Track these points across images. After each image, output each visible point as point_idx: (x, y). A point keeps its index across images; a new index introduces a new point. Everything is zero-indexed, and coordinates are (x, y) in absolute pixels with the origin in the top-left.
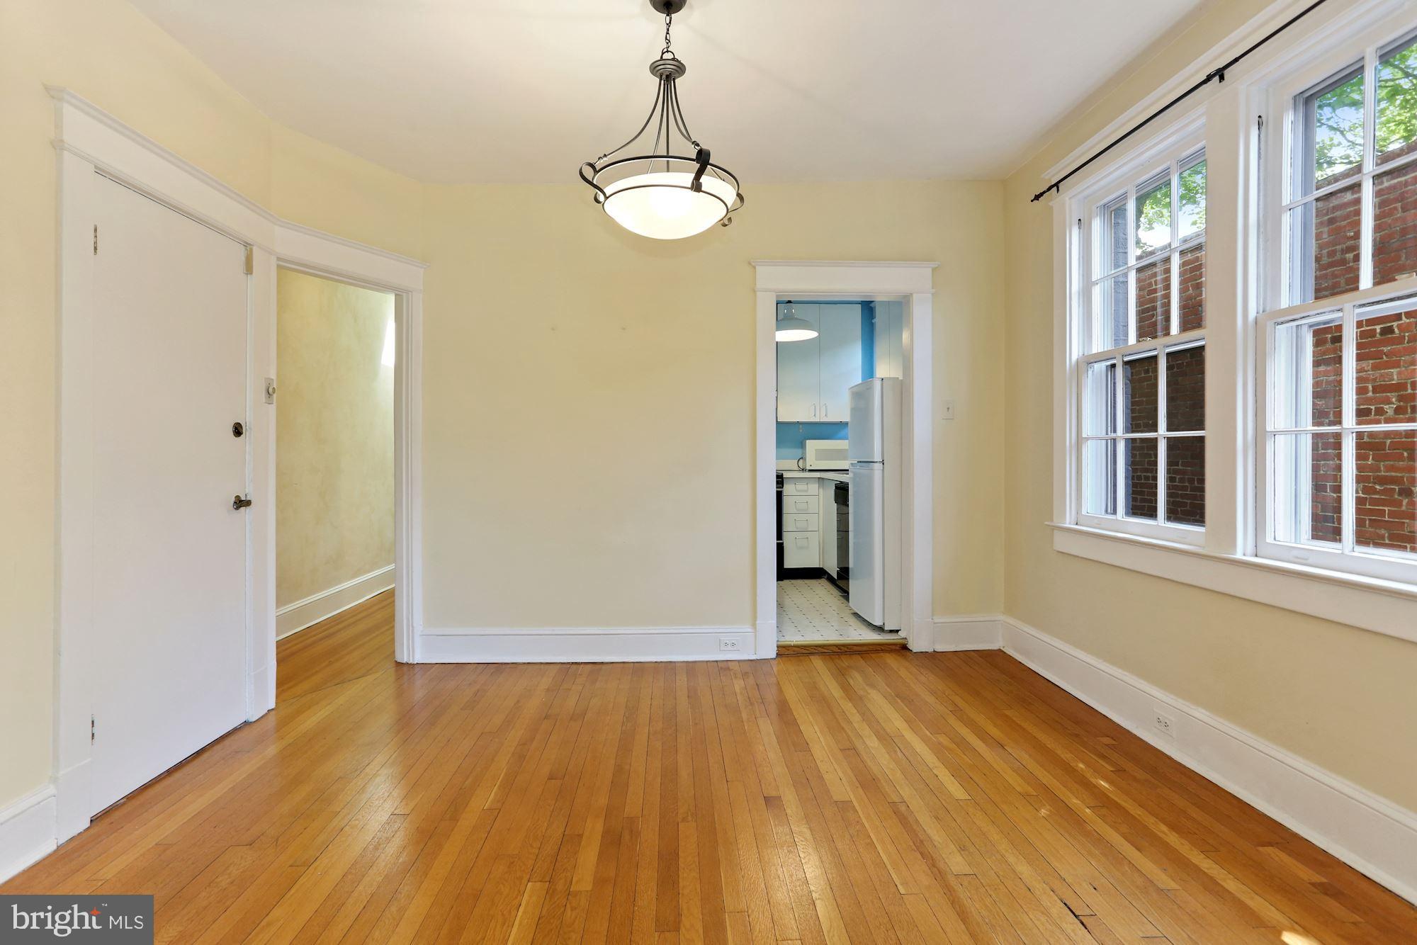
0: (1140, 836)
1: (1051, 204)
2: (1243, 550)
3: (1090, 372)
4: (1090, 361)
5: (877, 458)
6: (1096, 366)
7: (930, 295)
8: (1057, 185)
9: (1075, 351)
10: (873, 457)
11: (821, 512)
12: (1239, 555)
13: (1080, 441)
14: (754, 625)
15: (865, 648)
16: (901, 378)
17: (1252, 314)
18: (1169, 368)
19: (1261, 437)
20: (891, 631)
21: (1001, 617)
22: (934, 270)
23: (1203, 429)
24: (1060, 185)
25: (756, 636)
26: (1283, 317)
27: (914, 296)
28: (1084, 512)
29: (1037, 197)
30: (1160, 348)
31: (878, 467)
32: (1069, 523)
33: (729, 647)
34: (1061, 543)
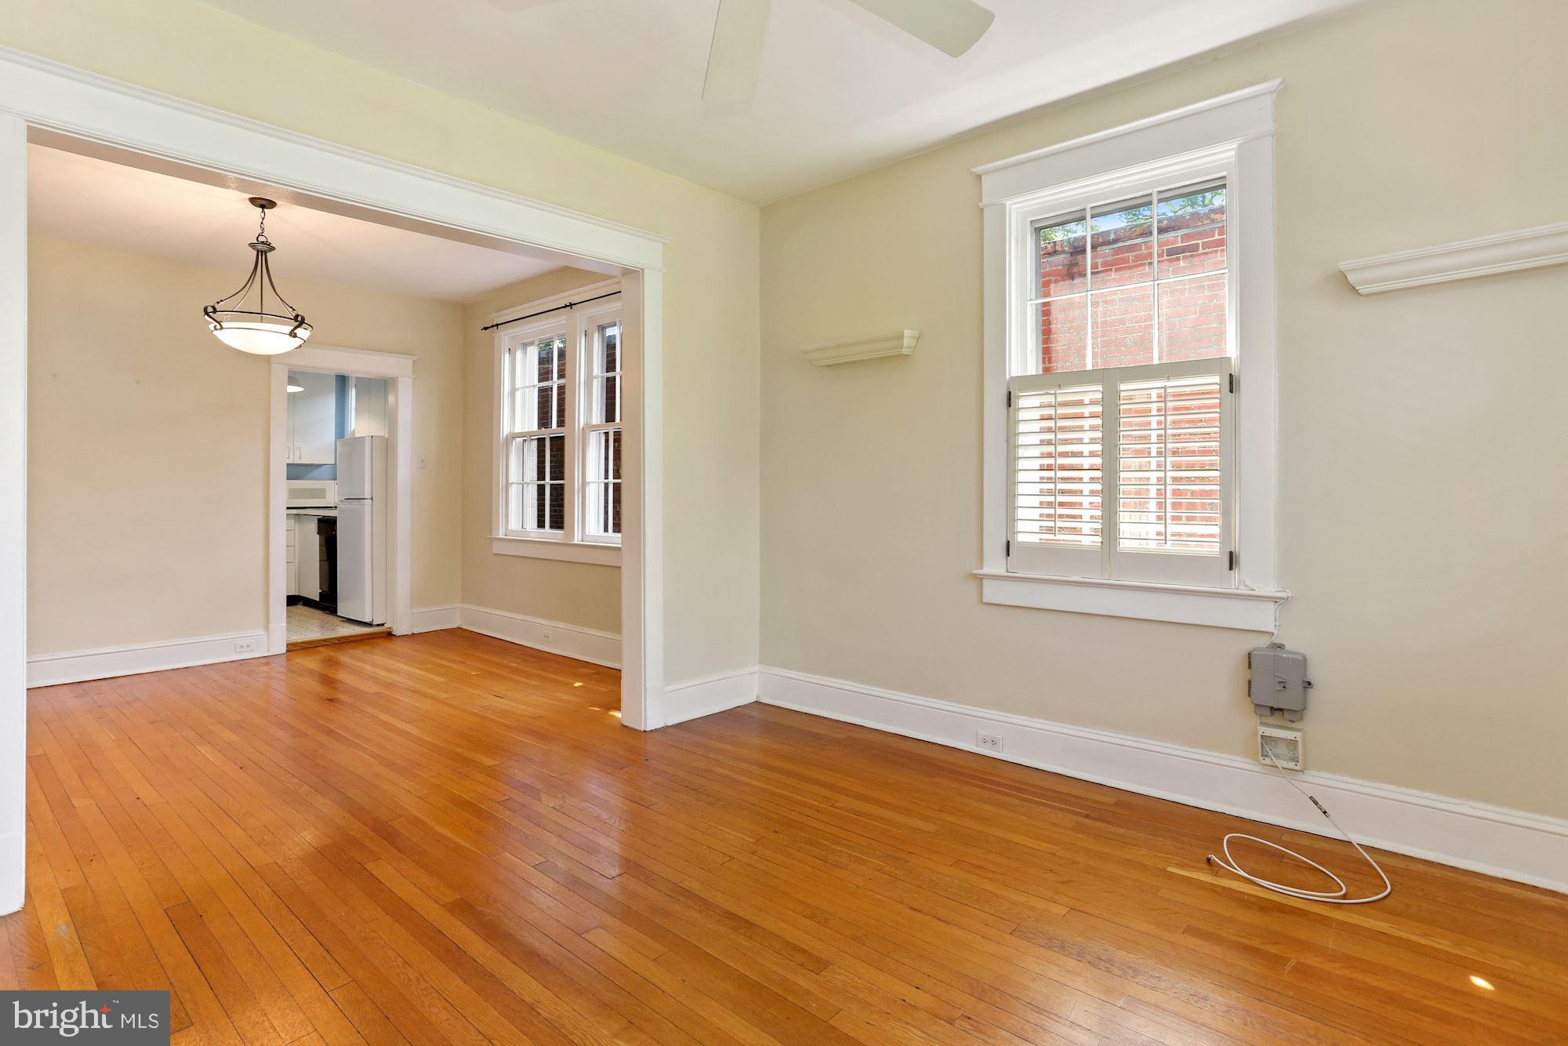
0: (528, 675)
1: (493, 335)
2: (577, 540)
3: (514, 443)
4: (514, 436)
5: (367, 495)
6: (518, 439)
7: (411, 380)
8: (497, 325)
9: (506, 430)
10: (364, 494)
11: (297, 544)
12: (576, 542)
13: (508, 485)
14: (267, 628)
15: (358, 639)
16: (386, 436)
17: (582, 425)
18: (551, 445)
19: (584, 484)
20: (378, 625)
21: (459, 605)
22: (414, 361)
23: (563, 479)
24: (499, 327)
25: (269, 638)
26: (595, 428)
27: (399, 378)
28: (510, 528)
29: (485, 329)
30: (546, 434)
31: (368, 502)
32: (501, 536)
33: (244, 649)
34: (498, 548)
